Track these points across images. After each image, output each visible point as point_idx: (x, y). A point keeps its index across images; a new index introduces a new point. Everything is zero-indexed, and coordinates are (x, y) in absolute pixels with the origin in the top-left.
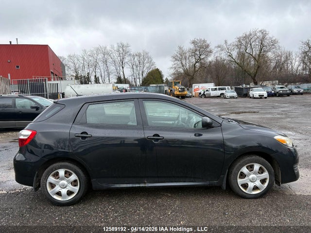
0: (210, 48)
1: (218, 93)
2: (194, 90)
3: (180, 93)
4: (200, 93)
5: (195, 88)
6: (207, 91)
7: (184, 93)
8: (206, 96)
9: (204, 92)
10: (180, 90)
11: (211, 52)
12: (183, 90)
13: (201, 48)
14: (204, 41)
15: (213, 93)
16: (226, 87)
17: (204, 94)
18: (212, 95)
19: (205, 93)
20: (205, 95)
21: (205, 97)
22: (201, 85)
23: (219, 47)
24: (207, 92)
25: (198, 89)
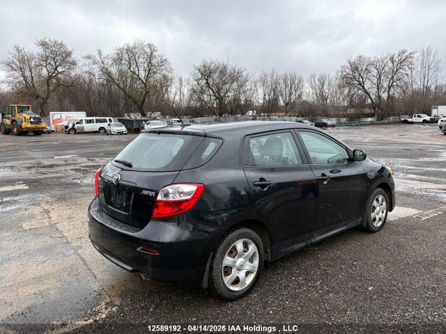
0: (73, 56)
1: (96, 126)
2: (54, 121)
3: (33, 126)
4: (67, 127)
5: (55, 118)
6: (78, 123)
7: (39, 126)
8: (78, 131)
9: (74, 125)
10: (32, 120)
11: (74, 63)
12: (38, 121)
13: (58, 55)
14: (61, 45)
15: (88, 127)
16: (107, 118)
17: (73, 128)
18: (86, 130)
19: (76, 127)
20: (75, 129)
21: (75, 133)
22: (65, 114)
23: (89, 57)
24: (79, 125)
25: (60, 120)
